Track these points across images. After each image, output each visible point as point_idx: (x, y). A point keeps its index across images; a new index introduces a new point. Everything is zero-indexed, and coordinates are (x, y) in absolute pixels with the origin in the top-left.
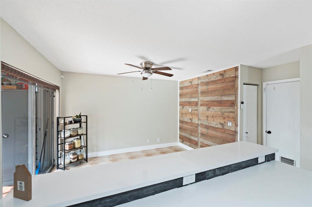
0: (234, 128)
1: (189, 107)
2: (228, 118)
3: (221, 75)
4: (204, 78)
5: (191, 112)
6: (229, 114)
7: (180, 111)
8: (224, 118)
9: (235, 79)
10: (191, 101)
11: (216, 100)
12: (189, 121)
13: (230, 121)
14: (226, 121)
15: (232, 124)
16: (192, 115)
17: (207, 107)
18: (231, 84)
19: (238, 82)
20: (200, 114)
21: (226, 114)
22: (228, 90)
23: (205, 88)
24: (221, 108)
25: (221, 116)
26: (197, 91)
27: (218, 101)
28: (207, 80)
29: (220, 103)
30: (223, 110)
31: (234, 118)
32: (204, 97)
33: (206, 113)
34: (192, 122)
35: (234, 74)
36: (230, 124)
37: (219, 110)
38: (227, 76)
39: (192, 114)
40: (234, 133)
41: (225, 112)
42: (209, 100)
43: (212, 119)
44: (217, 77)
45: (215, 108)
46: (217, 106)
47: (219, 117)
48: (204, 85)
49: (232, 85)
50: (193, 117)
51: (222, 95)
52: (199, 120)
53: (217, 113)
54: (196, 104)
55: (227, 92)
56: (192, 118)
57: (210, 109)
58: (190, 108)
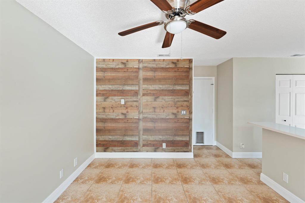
0: (188, 115)
1: (120, 97)
2: (182, 107)
3: (173, 63)
4: (150, 63)
5: (125, 104)
6: (183, 103)
7: (97, 105)
8: (177, 108)
9: (189, 69)
10: (124, 89)
11: (167, 89)
12: (121, 117)
13: (184, 110)
14: (179, 111)
15: (186, 112)
16: (127, 108)
17: (153, 97)
18: (184, 74)
19: (192, 74)
20: (141, 106)
21: (179, 103)
22: (182, 79)
23: (150, 74)
24: (174, 97)
25: (173, 106)
26: (137, 77)
27: (169, 90)
28: (154, 66)
29: (173, 92)
30: (176, 100)
31: (187, 106)
32: (150, 84)
33: (152, 104)
34: (127, 117)
35: (189, 65)
36: (184, 112)
37: (170, 100)
38: (180, 65)
39: (125, 106)
40: (188, 121)
41: (178, 101)
42: (157, 88)
43: (162, 110)
44: (168, 64)
45: (166, 97)
46: (168, 95)
47: (171, 107)
48: (149, 71)
49: (186, 75)
50: (129, 111)
51: (175, 84)
52: (139, 113)
53: (169, 103)
54: (136, 93)
55: (181, 82)
56: (127, 112)
57: (158, 100)
58: (121, 99)
